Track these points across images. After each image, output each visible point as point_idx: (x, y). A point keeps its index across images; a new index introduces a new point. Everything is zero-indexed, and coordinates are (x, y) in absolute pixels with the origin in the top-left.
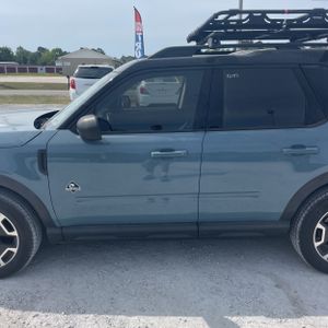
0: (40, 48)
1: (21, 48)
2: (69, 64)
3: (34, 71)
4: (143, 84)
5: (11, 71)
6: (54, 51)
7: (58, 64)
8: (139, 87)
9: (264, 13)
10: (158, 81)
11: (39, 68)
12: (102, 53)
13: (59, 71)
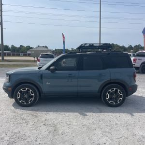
0: (21, 46)
1: (13, 45)
2: (33, 52)
3: (18, 55)
4: (64, 60)
5: (9, 55)
6: (27, 47)
7: (28, 52)
8: (63, 61)
9: (93, 44)
10: (70, 59)
11: (21, 54)
12: (47, 48)
13: (29, 55)
